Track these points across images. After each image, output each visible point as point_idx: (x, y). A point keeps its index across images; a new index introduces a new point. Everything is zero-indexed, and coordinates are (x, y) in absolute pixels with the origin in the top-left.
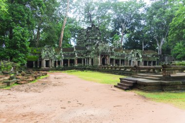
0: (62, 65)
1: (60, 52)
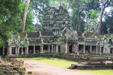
0: (27, 52)
1: (25, 38)
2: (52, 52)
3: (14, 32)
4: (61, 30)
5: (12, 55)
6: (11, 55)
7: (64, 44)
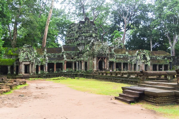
0: (46, 70)
1: (43, 54)
2: (77, 70)
3: (28, 46)
4: (87, 44)
6: (23, 75)
7: (91, 59)
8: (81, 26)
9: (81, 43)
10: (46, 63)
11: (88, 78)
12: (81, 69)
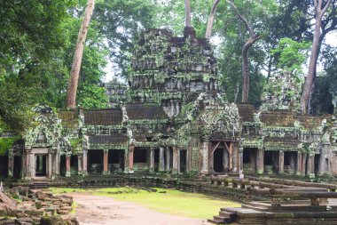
0: (83, 168)
1: (76, 125)
2: (161, 169)
3: (43, 107)
5: (36, 178)
6: (33, 180)
7: (197, 144)
8: (173, 50)
9: (173, 99)
10: (84, 149)
11: (188, 192)
12: (171, 165)
